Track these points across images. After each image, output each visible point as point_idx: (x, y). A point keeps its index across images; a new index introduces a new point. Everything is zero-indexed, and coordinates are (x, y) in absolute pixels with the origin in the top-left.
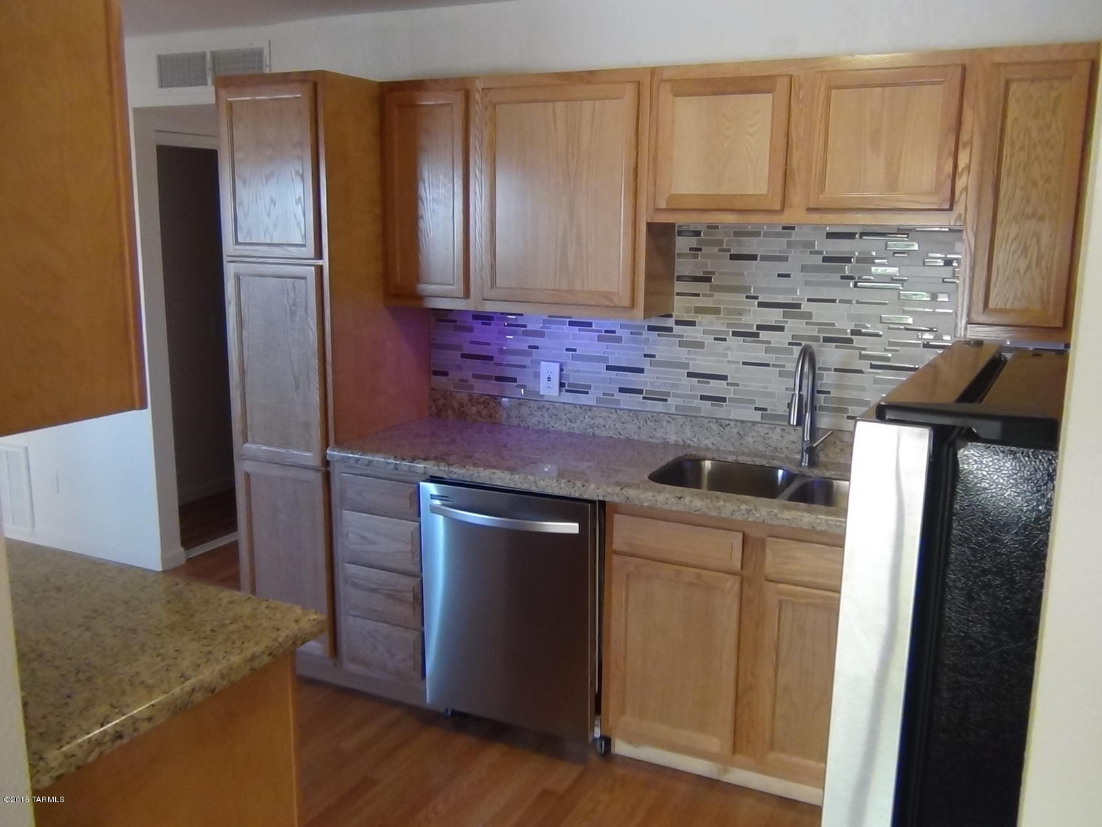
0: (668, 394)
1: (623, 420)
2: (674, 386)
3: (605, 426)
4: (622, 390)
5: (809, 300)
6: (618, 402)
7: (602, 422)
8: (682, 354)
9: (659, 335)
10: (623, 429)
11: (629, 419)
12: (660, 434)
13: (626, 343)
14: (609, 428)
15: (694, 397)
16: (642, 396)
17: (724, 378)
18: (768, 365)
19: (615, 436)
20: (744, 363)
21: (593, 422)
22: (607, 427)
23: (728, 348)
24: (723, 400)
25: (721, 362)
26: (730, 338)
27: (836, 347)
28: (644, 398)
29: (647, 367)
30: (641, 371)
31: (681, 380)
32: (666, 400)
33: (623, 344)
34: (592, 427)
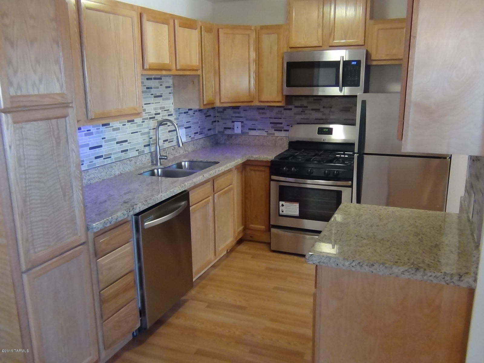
0: (111, 154)
1: (100, 172)
2: (113, 149)
3: (94, 178)
4: (96, 158)
5: (145, 104)
6: (95, 164)
7: (93, 176)
8: (114, 134)
9: (106, 128)
10: (101, 176)
11: (102, 170)
12: (113, 173)
13: (95, 134)
14: (96, 177)
15: (119, 152)
16: (103, 158)
17: (126, 141)
18: (137, 132)
19: (98, 181)
20: (132, 133)
21: (89, 177)
22: (95, 178)
23: (127, 128)
24: (127, 150)
25: (125, 134)
26: (127, 123)
27: (152, 120)
28: (104, 159)
29: (103, 144)
30: (101, 146)
31: (114, 146)
32: (110, 157)
33: (94, 135)
34: (89, 180)
